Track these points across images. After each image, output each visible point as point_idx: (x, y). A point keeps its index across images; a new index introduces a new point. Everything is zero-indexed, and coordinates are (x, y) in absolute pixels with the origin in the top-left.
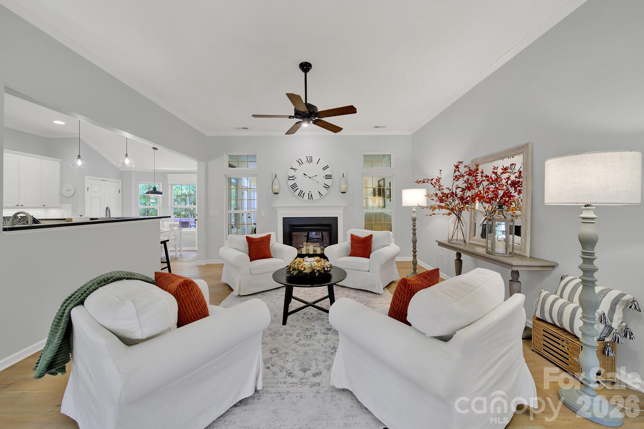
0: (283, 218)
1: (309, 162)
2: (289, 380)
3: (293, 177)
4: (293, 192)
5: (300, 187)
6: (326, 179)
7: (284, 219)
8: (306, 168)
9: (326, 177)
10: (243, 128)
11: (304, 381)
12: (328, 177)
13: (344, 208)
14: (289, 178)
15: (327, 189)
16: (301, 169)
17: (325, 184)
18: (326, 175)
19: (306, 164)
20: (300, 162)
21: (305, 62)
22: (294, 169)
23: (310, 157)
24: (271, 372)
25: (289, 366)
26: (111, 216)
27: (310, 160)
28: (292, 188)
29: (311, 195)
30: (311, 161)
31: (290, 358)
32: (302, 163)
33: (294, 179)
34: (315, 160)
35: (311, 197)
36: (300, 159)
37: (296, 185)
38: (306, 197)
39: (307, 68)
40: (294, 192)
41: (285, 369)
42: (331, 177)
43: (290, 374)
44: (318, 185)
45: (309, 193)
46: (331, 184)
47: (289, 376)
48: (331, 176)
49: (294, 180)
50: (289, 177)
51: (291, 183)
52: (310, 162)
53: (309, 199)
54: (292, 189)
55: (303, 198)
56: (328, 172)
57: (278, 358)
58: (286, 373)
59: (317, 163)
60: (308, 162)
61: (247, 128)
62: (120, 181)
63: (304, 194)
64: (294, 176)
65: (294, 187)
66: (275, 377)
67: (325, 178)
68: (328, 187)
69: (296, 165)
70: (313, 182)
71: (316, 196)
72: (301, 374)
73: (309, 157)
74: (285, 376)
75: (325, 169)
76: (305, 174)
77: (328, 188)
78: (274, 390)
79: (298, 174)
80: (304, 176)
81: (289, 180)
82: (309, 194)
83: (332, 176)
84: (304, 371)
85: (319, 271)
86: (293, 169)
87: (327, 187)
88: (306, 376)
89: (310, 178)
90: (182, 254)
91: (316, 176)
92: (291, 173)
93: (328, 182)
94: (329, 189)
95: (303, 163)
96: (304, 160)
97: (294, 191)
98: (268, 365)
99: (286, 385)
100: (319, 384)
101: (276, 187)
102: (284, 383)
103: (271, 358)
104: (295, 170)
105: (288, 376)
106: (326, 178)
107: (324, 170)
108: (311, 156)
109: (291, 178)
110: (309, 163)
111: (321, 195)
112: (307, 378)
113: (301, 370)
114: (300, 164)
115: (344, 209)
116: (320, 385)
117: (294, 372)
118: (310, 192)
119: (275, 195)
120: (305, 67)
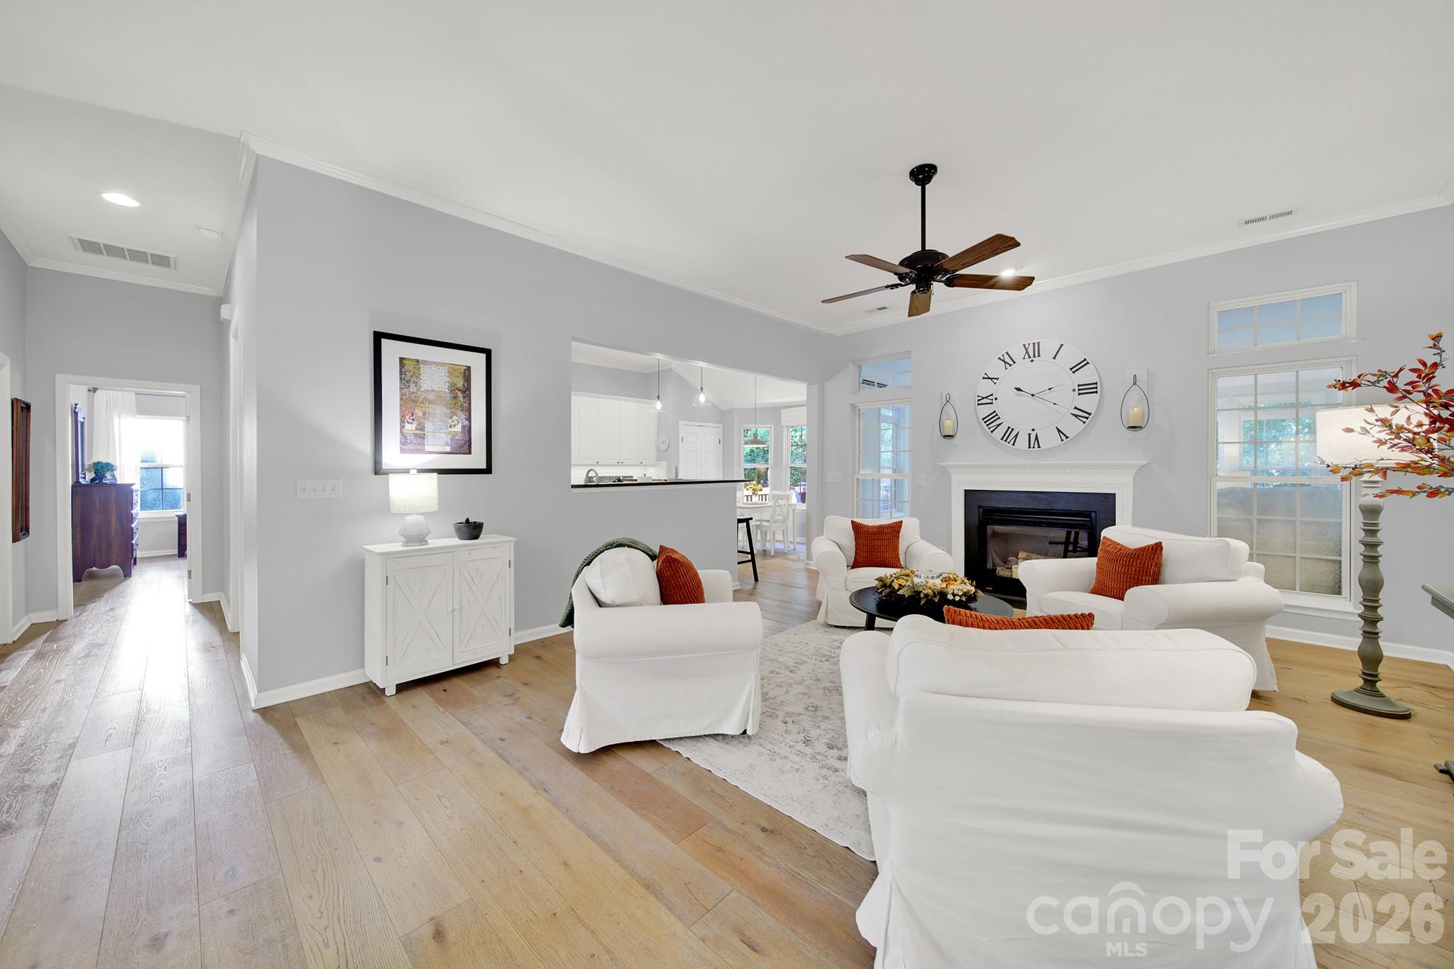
0: (966, 491)
1: (1032, 356)
2: (801, 747)
3: (991, 398)
4: (989, 431)
5: (1007, 420)
6: (1079, 394)
7: (968, 493)
8: (1024, 372)
9: (1079, 390)
10: (879, 309)
11: (818, 757)
12: (1087, 389)
13: (1135, 471)
14: (978, 400)
15: (1084, 420)
16: (1009, 378)
17: (1075, 408)
18: (1079, 386)
19: (1022, 365)
20: (1008, 361)
21: (916, 168)
22: (991, 379)
23: (1034, 344)
24: (785, 728)
25: (814, 733)
26: (679, 478)
27: (1034, 352)
28: (985, 422)
29: (1037, 438)
30: (1036, 355)
31: (824, 725)
32: (1012, 363)
33: (991, 401)
34: (1048, 349)
35: (1034, 441)
36: (1007, 353)
37: (997, 415)
38: (1022, 442)
39: (924, 176)
40: (992, 432)
41: (805, 733)
42: (1096, 388)
43: (807, 742)
44: (1058, 412)
45: (1031, 432)
46: (1096, 407)
47: (804, 743)
48: (1095, 386)
49: (992, 403)
50: (979, 398)
51: (985, 411)
52: (1034, 356)
53: (1030, 447)
54: (987, 425)
55: (1013, 445)
56: (1086, 376)
57: (809, 719)
58: (803, 739)
59: (1054, 358)
60: (1030, 357)
61: (885, 308)
62: (721, 426)
63: (1016, 436)
64: (992, 395)
65: (991, 420)
66: (784, 735)
67: (1077, 392)
68: (1087, 416)
69: (996, 369)
70: (1045, 404)
71: (1049, 439)
72: (823, 749)
73: (1031, 346)
74: (799, 740)
75: (1075, 369)
76: (1018, 389)
77: (1087, 418)
78: (770, 747)
79: (1003, 391)
80: (1016, 394)
81: (978, 404)
82: (1030, 435)
83: (1099, 386)
84: (831, 747)
85: (927, 595)
86: (989, 378)
87: (1082, 415)
88: (826, 754)
89: (1033, 395)
90: (797, 548)
91: (1050, 389)
92: (986, 388)
93: (1088, 402)
94: (1087, 421)
95: (1014, 363)
96: (1018, 353)
97: (992, 429)
98: (788, 719)
99: (789, 750)
100: (837, 770)
101: (949, 425)
102: (790, 747)
103: (800, 714)
104: (995, 381)
105: (802, 742)
106: (1080, 392)
107: (1074, 372)
108: (1036, 341)
109: (983, 400)
110: (1032, 361)
111: (1064, 438)
112: (826, 757)
113: (827, 744)
114: (1008, 366)
115: (1136, 473)
116: (837, 773)
117: (816, 742)
118: (1033, 430)
119: (947, 441)
120: (923, 175)
